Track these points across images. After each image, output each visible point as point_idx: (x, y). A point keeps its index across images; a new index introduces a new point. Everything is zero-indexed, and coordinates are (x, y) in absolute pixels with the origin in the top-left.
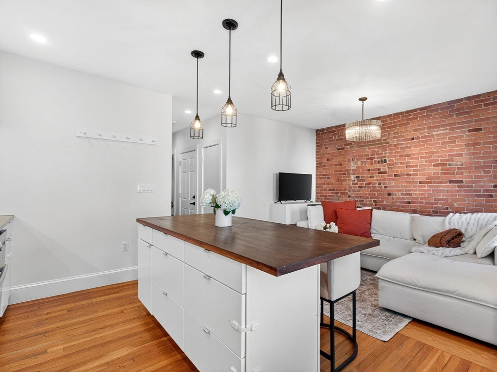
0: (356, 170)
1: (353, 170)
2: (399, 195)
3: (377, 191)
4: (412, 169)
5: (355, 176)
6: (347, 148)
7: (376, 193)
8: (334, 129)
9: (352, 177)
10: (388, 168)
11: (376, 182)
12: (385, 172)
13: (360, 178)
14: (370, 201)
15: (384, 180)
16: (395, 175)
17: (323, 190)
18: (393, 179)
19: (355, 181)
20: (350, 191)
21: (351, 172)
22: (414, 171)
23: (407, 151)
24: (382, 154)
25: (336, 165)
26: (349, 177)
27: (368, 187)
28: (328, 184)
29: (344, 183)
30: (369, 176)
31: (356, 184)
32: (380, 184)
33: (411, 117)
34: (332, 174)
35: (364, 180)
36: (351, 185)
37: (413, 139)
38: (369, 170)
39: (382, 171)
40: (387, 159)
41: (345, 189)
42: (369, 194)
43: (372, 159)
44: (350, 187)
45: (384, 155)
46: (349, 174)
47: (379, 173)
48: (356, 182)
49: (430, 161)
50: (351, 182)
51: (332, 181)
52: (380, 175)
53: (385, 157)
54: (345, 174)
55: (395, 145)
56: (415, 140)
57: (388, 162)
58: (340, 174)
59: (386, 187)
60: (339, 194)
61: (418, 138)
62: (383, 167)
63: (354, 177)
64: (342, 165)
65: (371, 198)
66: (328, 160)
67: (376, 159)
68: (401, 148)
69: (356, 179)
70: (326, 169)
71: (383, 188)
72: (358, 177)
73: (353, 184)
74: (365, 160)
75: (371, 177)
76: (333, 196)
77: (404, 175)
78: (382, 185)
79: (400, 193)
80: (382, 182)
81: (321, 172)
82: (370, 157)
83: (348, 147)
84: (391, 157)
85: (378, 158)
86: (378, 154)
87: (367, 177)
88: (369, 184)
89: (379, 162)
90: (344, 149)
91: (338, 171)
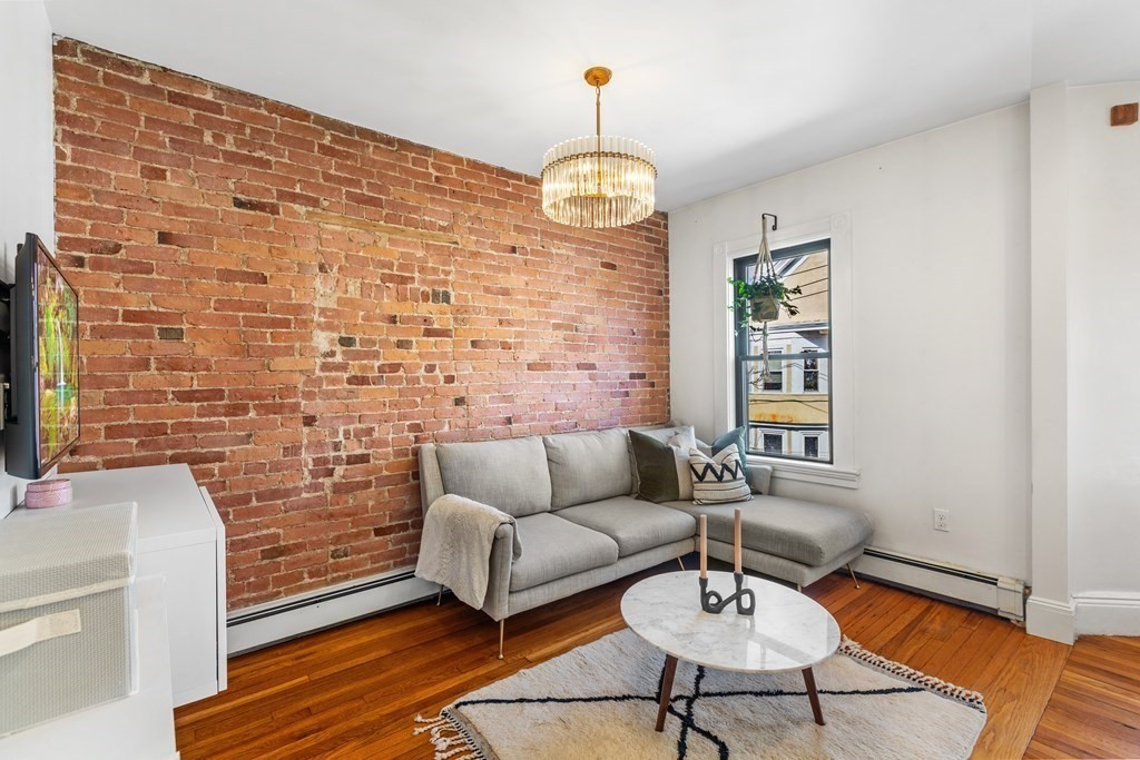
0: (337, 314)
1: (323, 311)
2: (485, 402)
3: (422, 392)
4: (513, 329)
5: (336, 335)
6: (294, 214)
7: (419, 400)
8: (209, 96)
9: (322, 340)
10: (455, 319)
11: (418, 360)
12: (444, 333)
13: (358, 347)
14: (399, 430)
15: (444, 355)
16: (474, 344)
17: (131, 397)
18: (468, 357)
19: (332, 354)
20: (309, 396)
21: (316, 317)
22: (519, 334)
23: (503, 280)
24: (435, 270)
25: (227, 276)
26: (307, 338)
27: (391, 381)
28: (175, 365)
29: (281, 363)
30: (394, 339)
31: (343, 367)
32: (431, 368)
33: (510, 189)
34: (207, 319)
35: (376, 355)
36: (318, 372)
37: (514, 250)
38: (393, 320)
39: (436, 326)
40: (450, 290)
41: (290, 390)
42: (395, 405)
43: (403, 280)
44: (310, 381)
45: (442, 276)
46: (304, 324)
47: (428, 333)
48: (339, 358)
49: (549, 316)
50: (319, 361)
51: (201, 351)
52: (432, 339)
53: (445, 283)
54: (286, 324)
55: (475, 254)
56: (517, 255)
57: (452, 300)
58: (249, 322)
59: (449, 379)
60: (252, 414)
61: (524, 251)
62: (440, 316)
63: (332, 342)
64: (264, 280)
65: (402, 417)
66: (164, 238)
67: (416, 285)
68: (489, 267)
69: (338, 349)
70: (149, 285)
71: (442, 382)
72: (346, 342)
73: (325, 367)
74: (378, 282)
75: (400, 344)
76: (210, 427)
77: (495, 344)
78: (437, 371)
79: (487, 396)
80: (437, 363)
81: (116, 298)
82: (395, 272)
83: (301, 209)
84: (462, 287)
85: (423, 282)
86: (422, 270)
87: (384, 343)
88: (395, 367)
89: (425, 297)
90: (274, 210)
91: (240, 306)
